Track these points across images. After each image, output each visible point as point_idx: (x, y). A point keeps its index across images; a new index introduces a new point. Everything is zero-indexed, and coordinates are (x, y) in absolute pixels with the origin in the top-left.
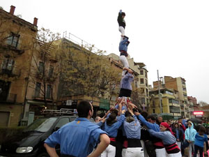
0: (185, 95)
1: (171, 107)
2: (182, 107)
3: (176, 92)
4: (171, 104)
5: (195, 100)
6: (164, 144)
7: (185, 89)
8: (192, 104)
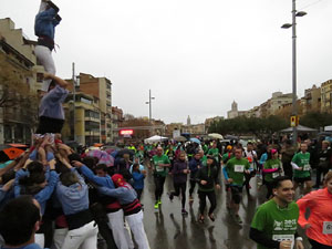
0: (109, 105)
1: (87, 122)
2: (103, 122)
3: (96, 99)
4: (87, 119)
5: (120, 112)
6: (122, 203)
7: (109, 96)
8: (116, 118)
